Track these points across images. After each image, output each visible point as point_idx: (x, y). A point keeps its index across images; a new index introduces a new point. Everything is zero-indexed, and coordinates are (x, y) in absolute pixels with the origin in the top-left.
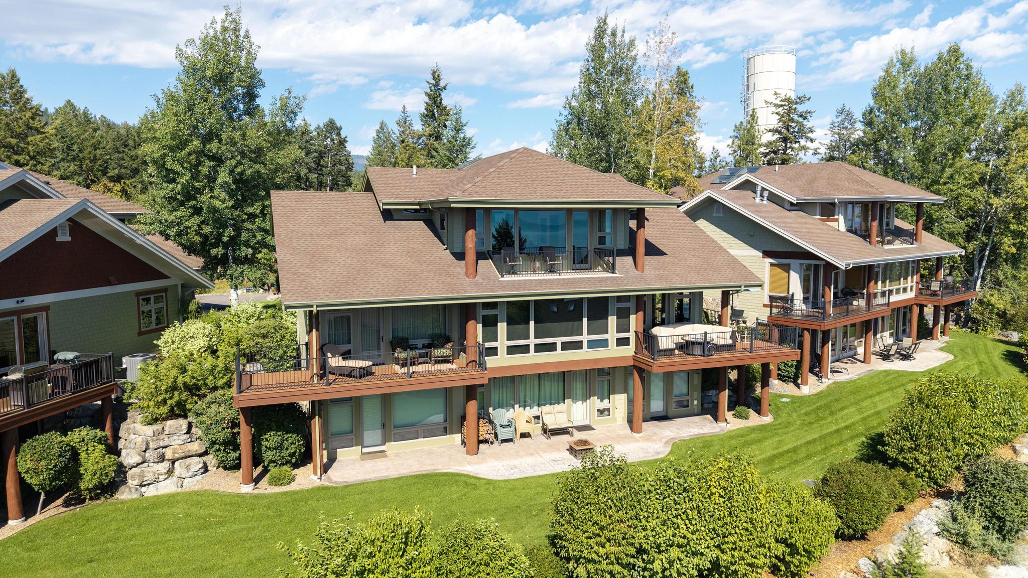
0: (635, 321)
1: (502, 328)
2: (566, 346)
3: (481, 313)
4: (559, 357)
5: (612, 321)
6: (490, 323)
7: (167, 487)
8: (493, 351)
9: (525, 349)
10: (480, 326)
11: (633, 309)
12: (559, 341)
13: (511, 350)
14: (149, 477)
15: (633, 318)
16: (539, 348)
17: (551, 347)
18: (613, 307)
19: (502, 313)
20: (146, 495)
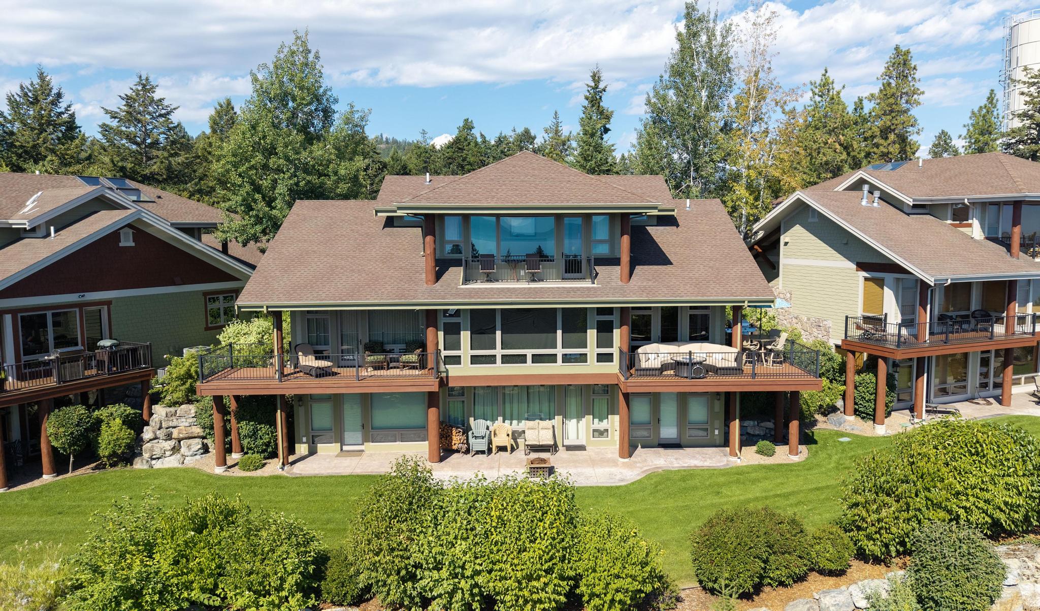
0: (619, 336)
1: (465, 336)
2: (537, 359)
3: (442, 321)
4: (529, 369)
5: (592, 335)
6: (452, 330)
7: (171, 462)
8: (456, 360)
9: (491, 359)
10: (441, 334)
11: (616, 322)
12: (529, 353)
13: (475, 360)
14: (157, 453)
15: (617, 333)
16: (506, 359)
17: (522, 359)
18: (593, 319)
19: (465, 321)
20: (155, 467)
